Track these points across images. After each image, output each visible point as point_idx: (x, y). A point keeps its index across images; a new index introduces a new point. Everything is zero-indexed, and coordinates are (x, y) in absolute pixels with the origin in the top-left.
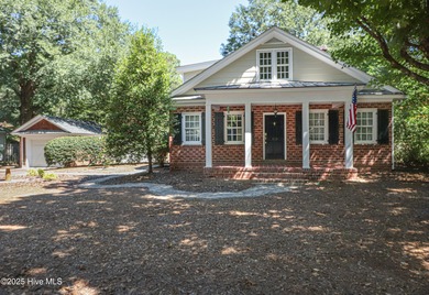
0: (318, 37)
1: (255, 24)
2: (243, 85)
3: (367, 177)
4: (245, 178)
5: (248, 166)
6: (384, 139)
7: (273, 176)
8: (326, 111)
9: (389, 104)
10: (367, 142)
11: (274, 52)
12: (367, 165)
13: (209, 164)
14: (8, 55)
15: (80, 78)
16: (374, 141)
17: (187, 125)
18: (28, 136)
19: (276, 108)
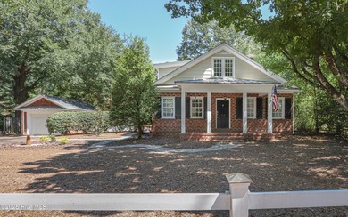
0: (244, 47)
1: (201, 34)
2: (205, 80)
3: (279, 138)
4: (208, 140)
5: (209, 132)
6: (288, 116)
7: (226, 139)
8: (255, 98)
9: (291, 95)
10: (280, 118)
11: (223, 59)
12: (279, 132)
13: (183, 131)
14: (13, 47)
15: (74, 67)
16: (283, 117)
17: (164, 105)
18: (29, 111)
19: (225, 95)
